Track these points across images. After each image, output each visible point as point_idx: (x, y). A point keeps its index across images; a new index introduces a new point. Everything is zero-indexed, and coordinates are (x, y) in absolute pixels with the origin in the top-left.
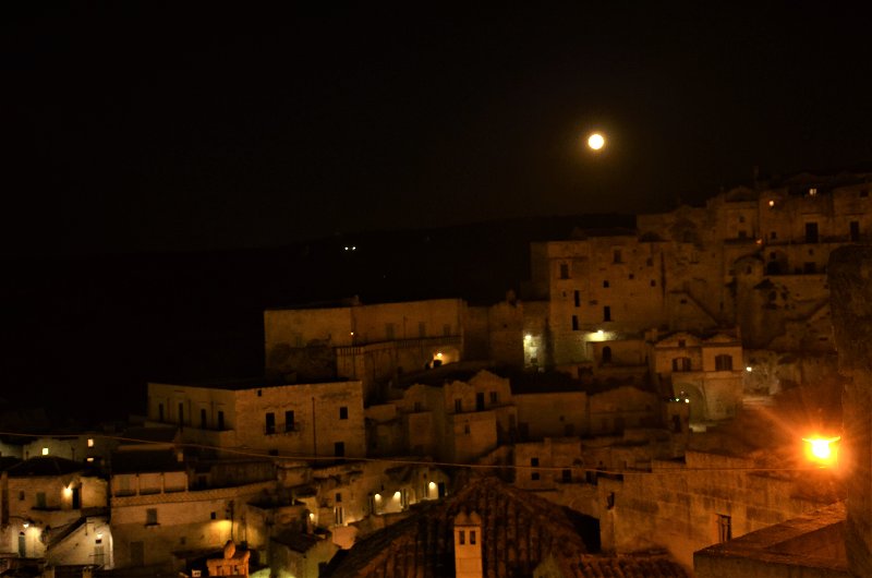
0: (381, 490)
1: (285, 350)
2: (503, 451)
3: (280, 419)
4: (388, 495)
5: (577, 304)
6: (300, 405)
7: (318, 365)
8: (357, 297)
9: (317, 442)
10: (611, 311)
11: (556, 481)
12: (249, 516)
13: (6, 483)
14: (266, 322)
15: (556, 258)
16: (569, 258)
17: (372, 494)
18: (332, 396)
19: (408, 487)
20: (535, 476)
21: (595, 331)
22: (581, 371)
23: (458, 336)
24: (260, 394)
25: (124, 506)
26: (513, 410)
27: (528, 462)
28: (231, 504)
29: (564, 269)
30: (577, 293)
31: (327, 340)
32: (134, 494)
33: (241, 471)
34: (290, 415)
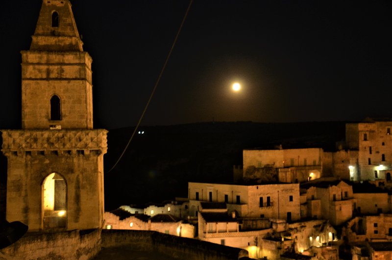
0: (312, 235)
1: (253, 169)
2: (357, 219)
3: (265, 200)
4: (314, 238)
5: (371, 153)
6: (272, 194)
7: (270, 176)
8: (281, 145)
9: (280, 212)
10: (385, 156)
11: (386, 234)
12: (264, 244)
13: (151, 225)
14: (244, 155)
15: (362, 131)
16: (367, 131)
17: (309, 237)
18: (286, 190)
19: (322, 234)
20: (376, 232)
21: (378, 165)
22: (380, 183)
23: (319, 165)
24: (257, 188)
25: (211, 238)
26: (355, 200)
27: (373, 224)
28: (256, 239)
29: (365, 135)
30: (370, 148)
31: (273, 165)
32: (215, 232)
33: (254, 223)
34: (268, 198)
